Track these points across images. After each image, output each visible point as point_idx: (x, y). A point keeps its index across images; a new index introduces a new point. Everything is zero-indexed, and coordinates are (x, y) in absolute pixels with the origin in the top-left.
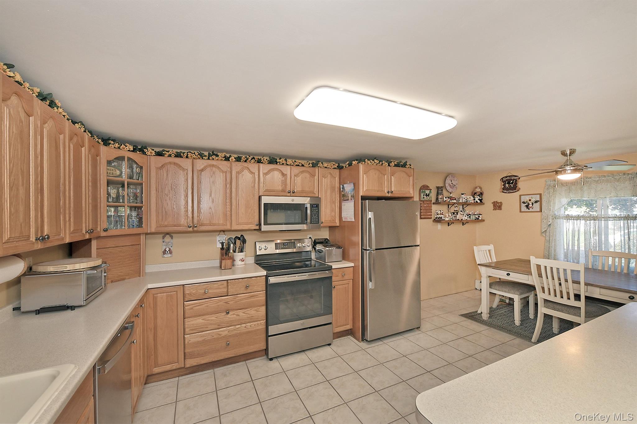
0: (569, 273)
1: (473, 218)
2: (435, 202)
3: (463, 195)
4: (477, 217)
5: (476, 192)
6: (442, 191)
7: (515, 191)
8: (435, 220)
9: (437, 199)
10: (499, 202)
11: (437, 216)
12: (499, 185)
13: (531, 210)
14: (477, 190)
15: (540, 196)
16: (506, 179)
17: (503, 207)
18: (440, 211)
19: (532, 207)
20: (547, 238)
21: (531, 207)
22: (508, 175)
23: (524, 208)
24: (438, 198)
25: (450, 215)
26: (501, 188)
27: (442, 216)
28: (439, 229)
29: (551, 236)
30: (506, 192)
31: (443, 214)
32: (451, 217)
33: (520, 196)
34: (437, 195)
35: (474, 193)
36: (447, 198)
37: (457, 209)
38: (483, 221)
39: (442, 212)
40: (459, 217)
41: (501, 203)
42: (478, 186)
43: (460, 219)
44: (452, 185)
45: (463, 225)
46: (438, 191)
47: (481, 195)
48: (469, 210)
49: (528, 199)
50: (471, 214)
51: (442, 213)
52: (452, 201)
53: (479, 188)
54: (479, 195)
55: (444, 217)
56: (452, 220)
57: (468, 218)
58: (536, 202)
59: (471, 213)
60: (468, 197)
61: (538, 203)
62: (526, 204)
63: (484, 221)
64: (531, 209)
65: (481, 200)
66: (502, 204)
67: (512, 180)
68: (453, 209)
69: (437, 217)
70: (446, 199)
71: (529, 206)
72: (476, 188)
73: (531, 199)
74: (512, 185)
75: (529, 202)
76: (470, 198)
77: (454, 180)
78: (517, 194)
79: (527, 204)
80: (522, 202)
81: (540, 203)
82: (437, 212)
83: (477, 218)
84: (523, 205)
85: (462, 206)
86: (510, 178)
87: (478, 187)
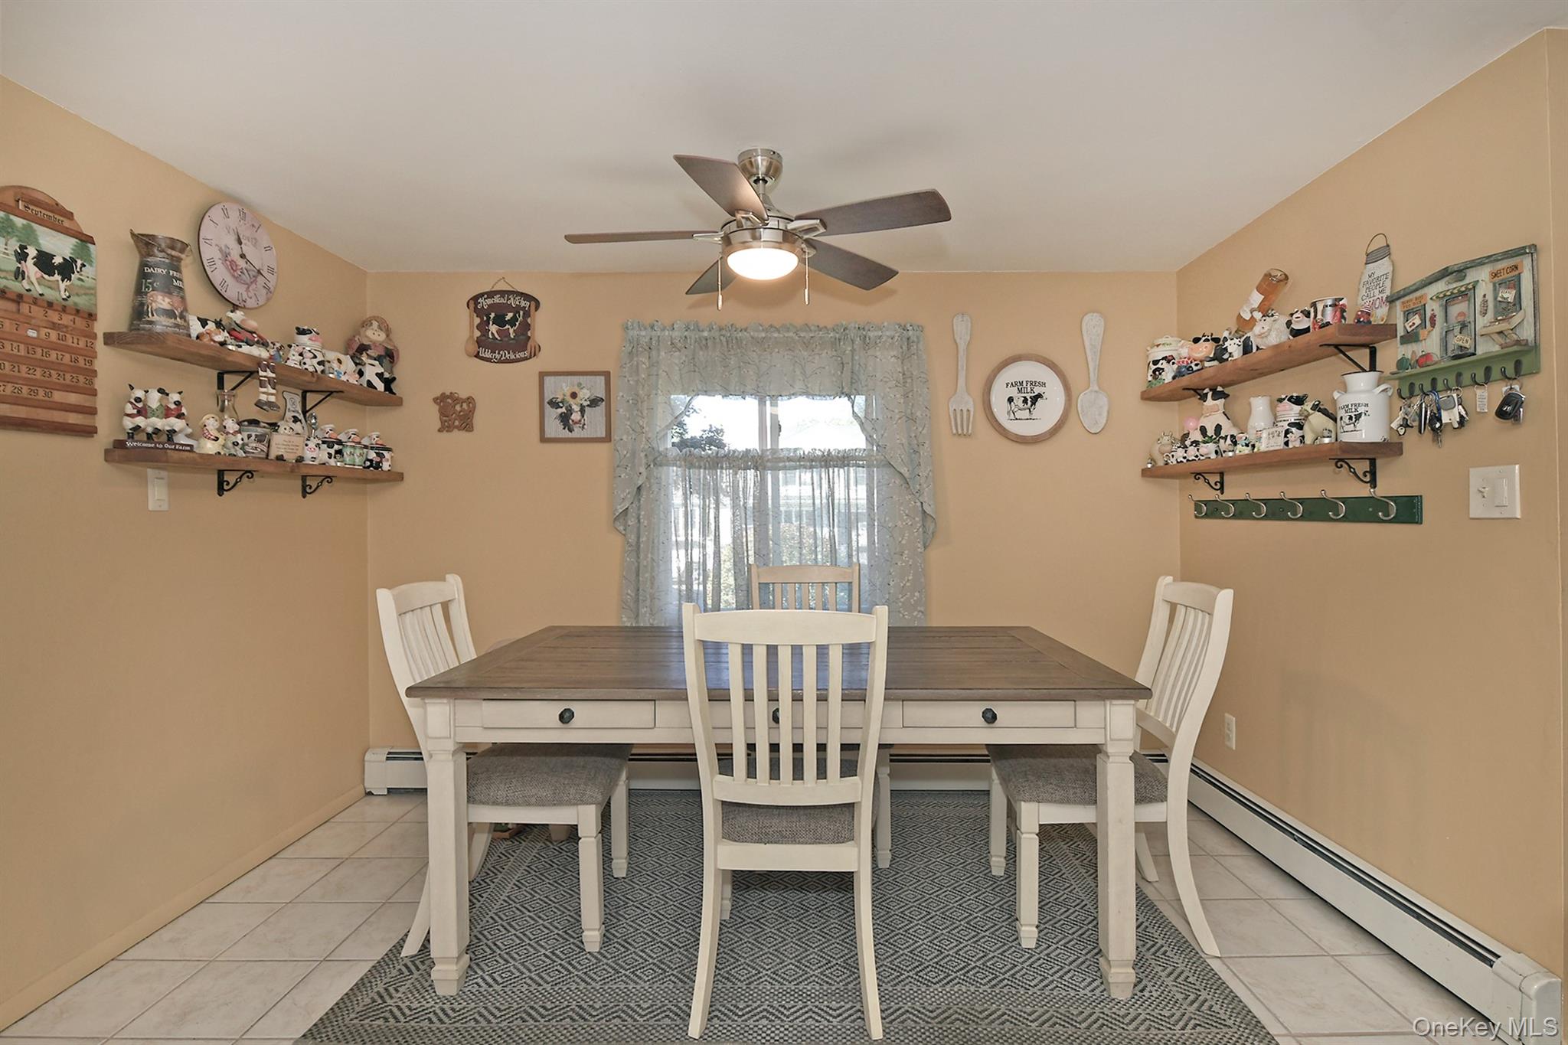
0: (836, 658)
1: (354, 458)
2: (121, 326)
3: (304, 339)
4: (372, 455)
5: (366, 343)
6: (178, 269)
7: (522, 355)
8: (119, 444)
9: (139, 312)
10: (463, 395)
11: (140, 421)
12: (463, 326)
13: (577, 433)
14: (369, 333)
15: (606, 380)
16: (489, 301)
17: (478, 419)
18: (161, 391)
19: (580, 421)
20: (632, 539)
21: (576, 423)
22: (496, 288)
23: (554, 428)
24: (142, 304)
25: (231, 425)
26: (471, 337)
27: (177, 424)
28: (152, 506)
29: (642, 528)
30: (488, 355)
31: (180, 416)
32: (239, 438)
33: (542, 375)
34: (140, 291)
35: (356, 346)
36: (211, 326)
37: (272, 399)
38: (397, 477)
39: (176, 397)
40: (283, 442)
41: (470, 400)
42: (376, 318)
43: (291, 457)
44: (242, 263)
45: (304, 494)
46: (143, 265)
47: (386, 361)
48: (330, 418)
49: (568, 391)
50: (343, 440)
51: (178, 403)
52: (245, 349)
53: (380, 327)
54: (379, 359)
55: (188, 436)
56: (241, 453)
57: (330, 455)
58: (594, 402)
59: (342, 437)
60: (331, 356)
61: (601, 409)
62: (560, 411)
63: (400, 477)
64: (576, 429)
65: (388, 383)
66: (474, 407)
67: (509, 308)
68: (247, 399)
69: (137, 428)
70: (202, 330)
71: (573, 417)
72: (366, 324)
73: (576, 389)
74: (511, 331)
75: (571, 401)
76: (340, 361)
77: (255, 243)
78: (529, 369)
79: (564, 410)
80: (547, 401)
81: (606, 406)
82: (139, 393)
83: (371, 461)
84: (552, 414)
85: (298, 399)
86: (502, 301)
87: (375, 324)
